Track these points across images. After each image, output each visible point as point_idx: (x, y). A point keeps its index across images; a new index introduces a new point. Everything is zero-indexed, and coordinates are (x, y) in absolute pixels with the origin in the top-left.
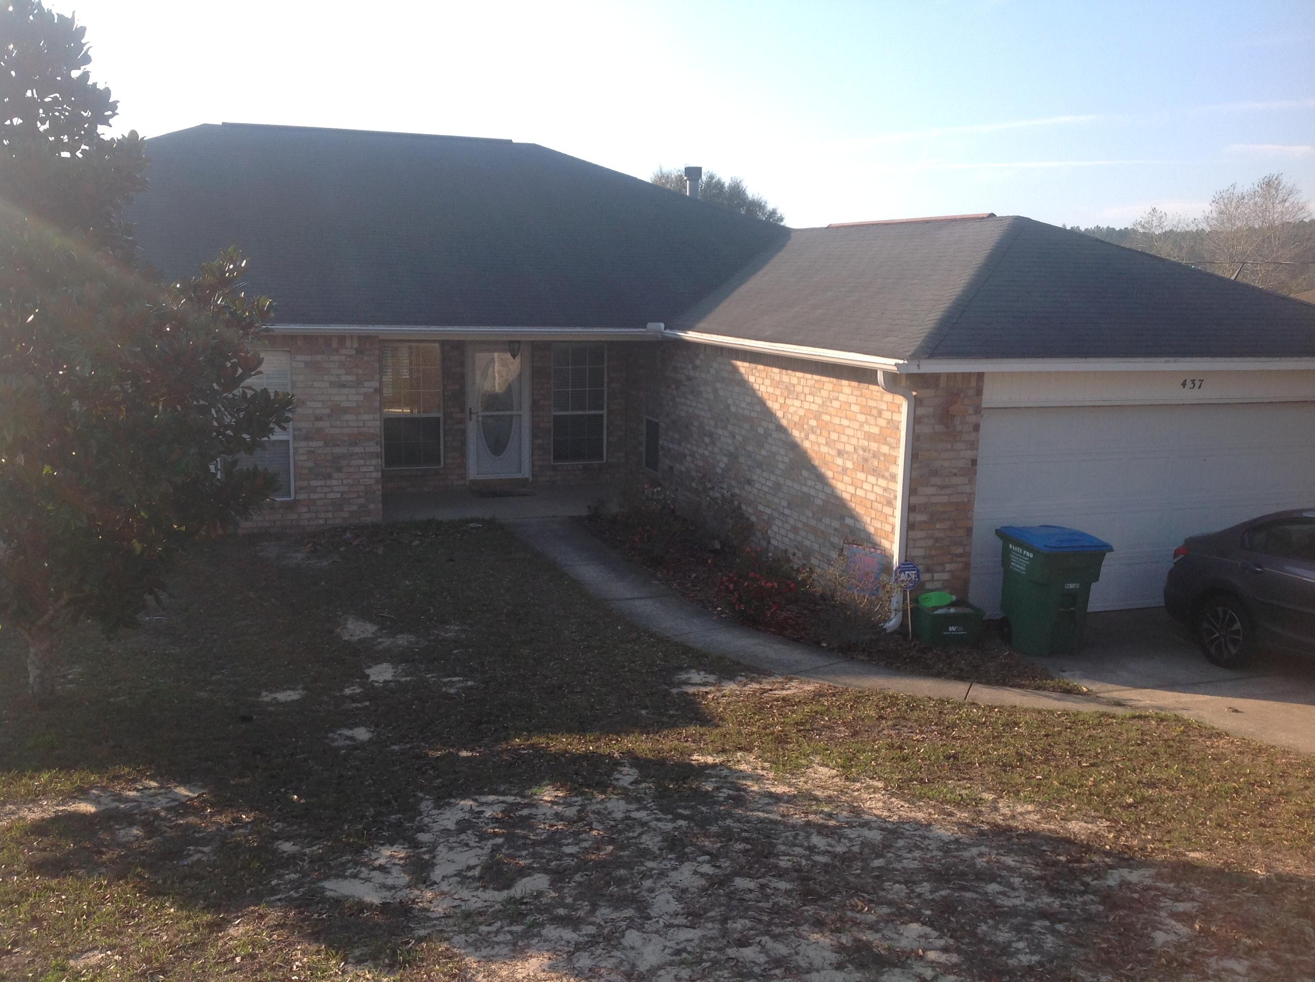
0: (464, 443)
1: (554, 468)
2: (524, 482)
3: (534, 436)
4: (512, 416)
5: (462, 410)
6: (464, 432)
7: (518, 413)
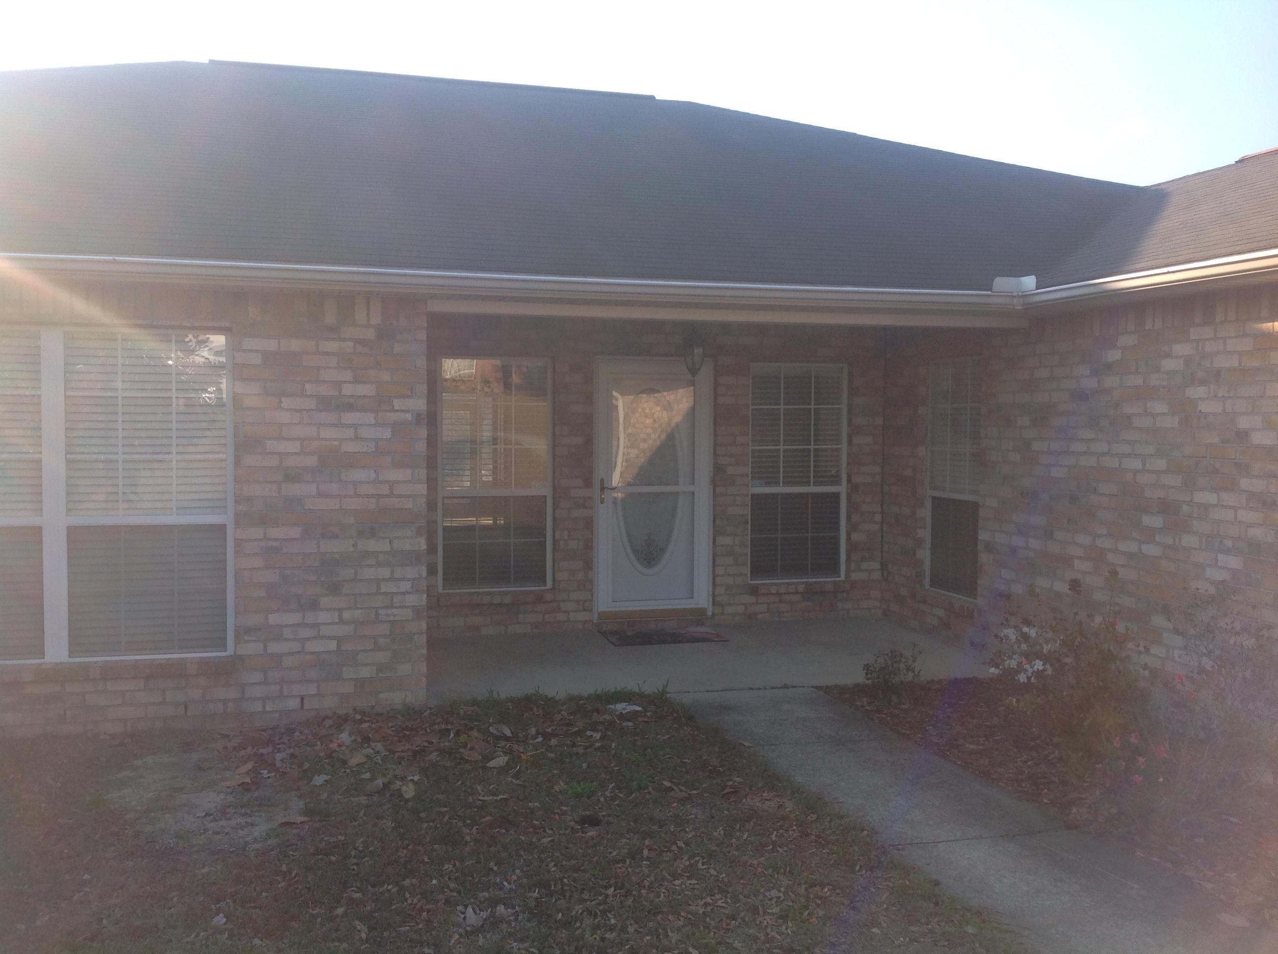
0: (589, 545)
1: (754, 591)
2: (699, 616)
3: (717, 531)
4: (677, 494)
5: (588, 482)
6: (589, 524)
7: (691, 488)
